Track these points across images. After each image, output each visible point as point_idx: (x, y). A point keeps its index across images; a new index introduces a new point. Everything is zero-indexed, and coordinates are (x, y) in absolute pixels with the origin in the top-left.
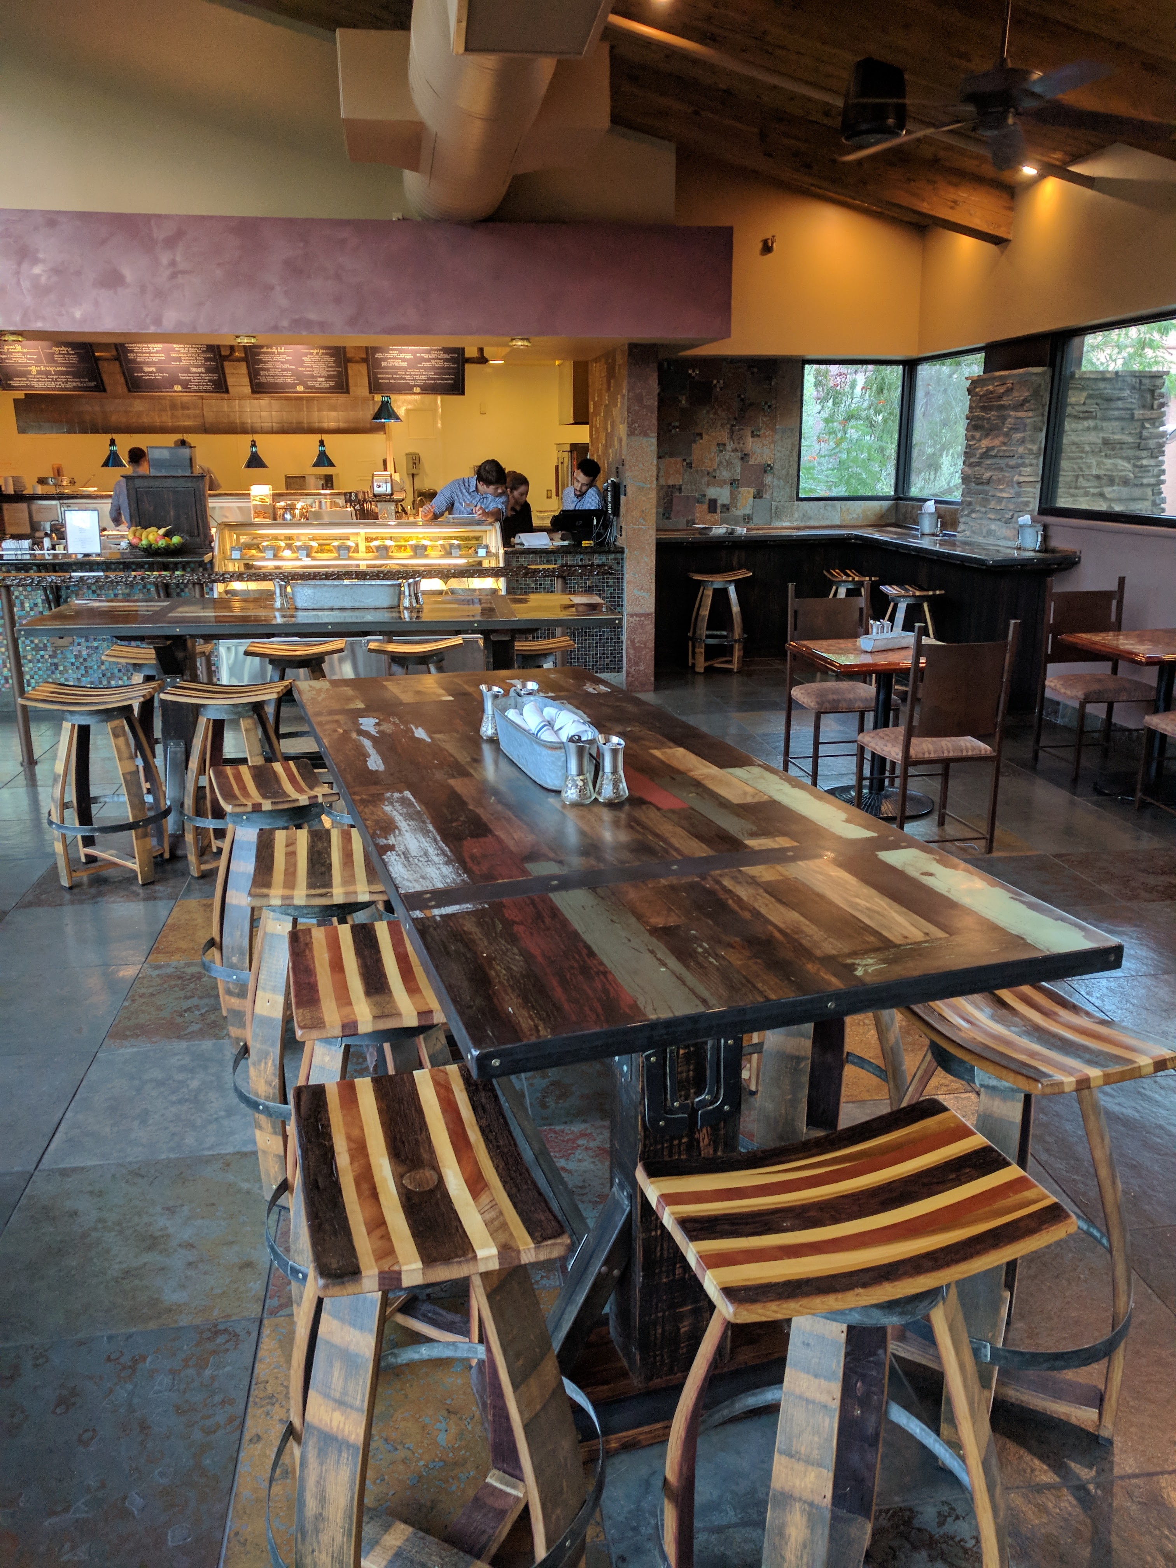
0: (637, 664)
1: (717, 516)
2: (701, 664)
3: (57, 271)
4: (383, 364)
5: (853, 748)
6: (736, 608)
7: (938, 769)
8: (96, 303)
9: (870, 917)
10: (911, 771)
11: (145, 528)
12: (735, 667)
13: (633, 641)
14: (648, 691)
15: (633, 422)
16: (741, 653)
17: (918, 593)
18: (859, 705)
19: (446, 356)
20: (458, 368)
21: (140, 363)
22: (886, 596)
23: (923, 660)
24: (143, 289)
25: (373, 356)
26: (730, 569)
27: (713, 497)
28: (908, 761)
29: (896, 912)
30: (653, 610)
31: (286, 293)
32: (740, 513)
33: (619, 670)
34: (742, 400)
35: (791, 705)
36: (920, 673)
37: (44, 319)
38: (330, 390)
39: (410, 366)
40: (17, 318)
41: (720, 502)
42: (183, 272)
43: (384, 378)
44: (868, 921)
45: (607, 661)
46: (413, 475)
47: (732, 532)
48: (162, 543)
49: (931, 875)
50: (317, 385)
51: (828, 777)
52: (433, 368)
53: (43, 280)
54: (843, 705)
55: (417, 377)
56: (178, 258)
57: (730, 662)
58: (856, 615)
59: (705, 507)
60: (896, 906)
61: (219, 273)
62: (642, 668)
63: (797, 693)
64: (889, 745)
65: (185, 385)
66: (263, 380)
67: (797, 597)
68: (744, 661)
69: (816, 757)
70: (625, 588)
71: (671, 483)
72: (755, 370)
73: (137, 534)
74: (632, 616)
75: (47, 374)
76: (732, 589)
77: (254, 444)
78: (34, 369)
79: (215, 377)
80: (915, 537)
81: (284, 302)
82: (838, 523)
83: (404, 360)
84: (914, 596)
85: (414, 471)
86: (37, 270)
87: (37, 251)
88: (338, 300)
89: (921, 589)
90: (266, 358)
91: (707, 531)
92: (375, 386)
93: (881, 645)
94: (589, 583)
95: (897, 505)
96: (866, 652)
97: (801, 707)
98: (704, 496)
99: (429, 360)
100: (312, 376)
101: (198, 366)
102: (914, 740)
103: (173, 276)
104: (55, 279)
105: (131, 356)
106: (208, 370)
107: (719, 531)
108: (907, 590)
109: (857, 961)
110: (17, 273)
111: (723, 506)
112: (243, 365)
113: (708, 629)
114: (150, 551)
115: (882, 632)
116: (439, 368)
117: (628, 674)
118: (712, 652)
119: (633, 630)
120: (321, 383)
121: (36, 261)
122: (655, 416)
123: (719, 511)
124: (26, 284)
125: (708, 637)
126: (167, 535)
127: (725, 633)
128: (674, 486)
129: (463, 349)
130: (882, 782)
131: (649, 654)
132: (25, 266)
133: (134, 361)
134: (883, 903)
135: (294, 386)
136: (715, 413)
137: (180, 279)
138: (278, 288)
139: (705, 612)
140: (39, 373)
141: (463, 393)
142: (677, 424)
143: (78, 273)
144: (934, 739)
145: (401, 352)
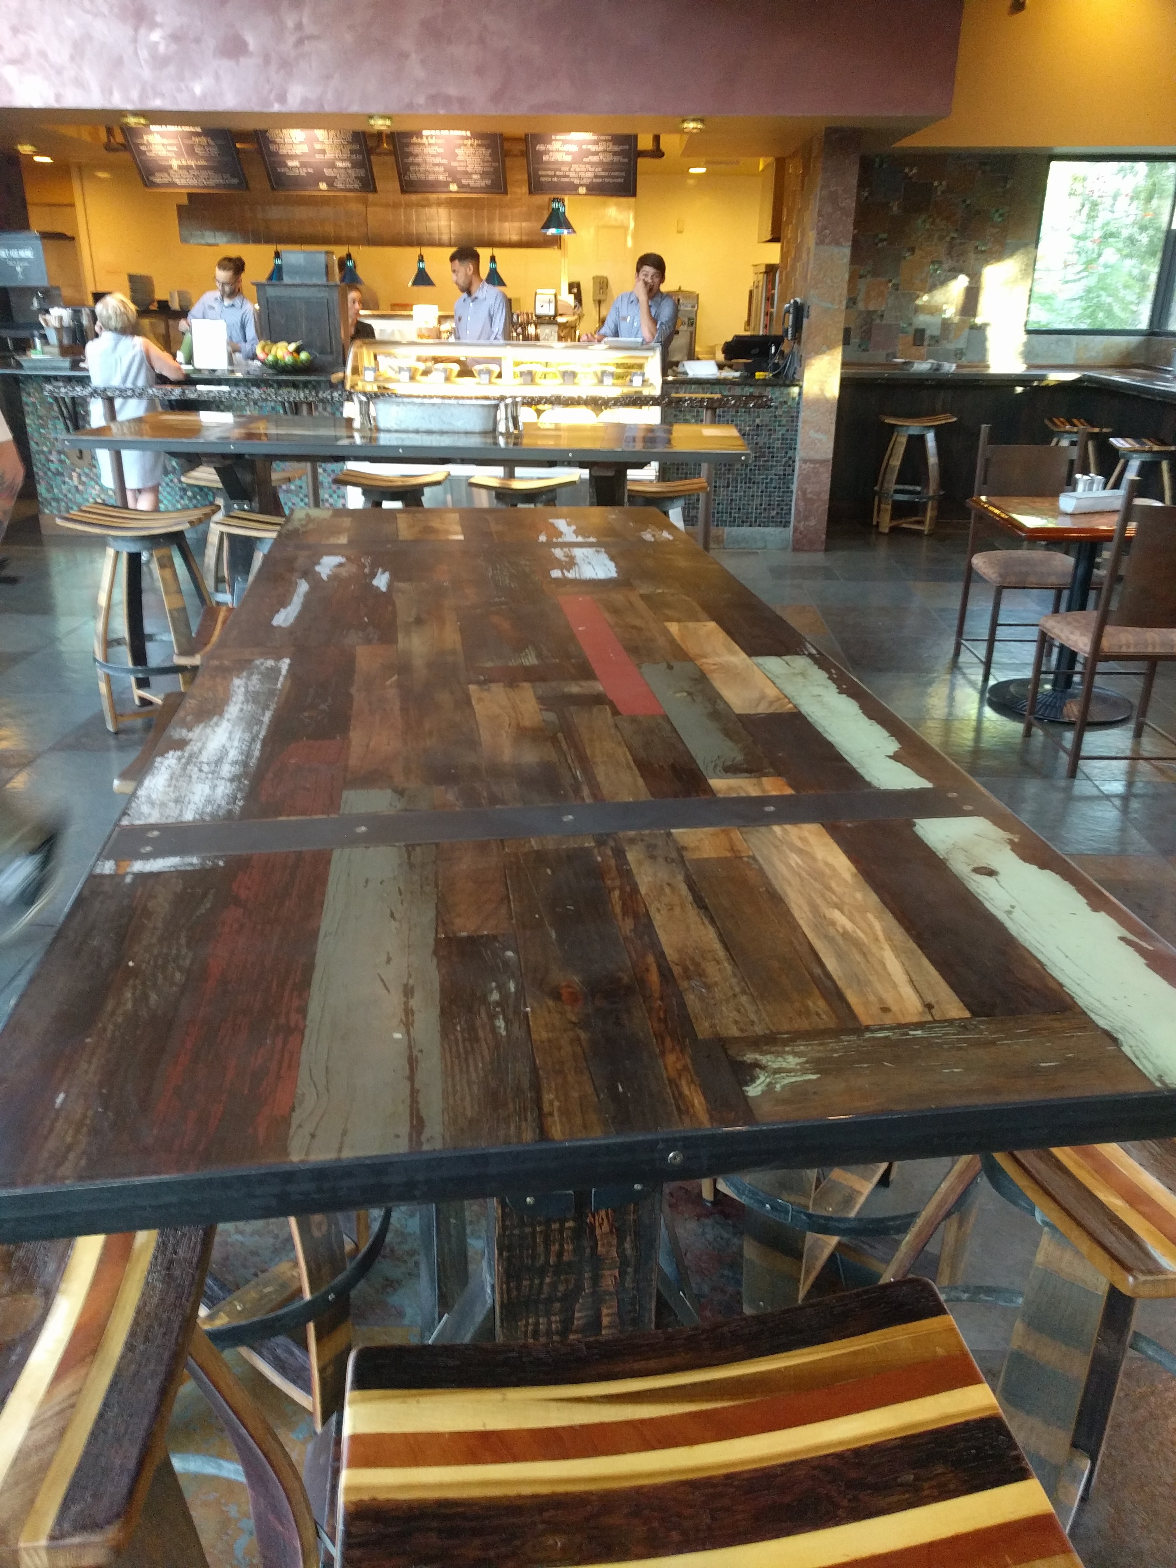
0: (806, 518)
1: (924, 350)
2: (885, 522)
3: (175, 37)
4: (545, 158)
5: (1033, 634)
6: (933, 459)
7: (1141, 667)
8: (217, 78)
9: (841, 956)
10: (1101, 667)
11: (275, 342)
12: (926, 528)
13: (804, 492)
14: (817, 550)
15: (825, 227)
16: (935, 513)
17: (1156, 448)
18: (1053, 580)
19: (616, 148)
20: (628, 163)
21: (283, 156)
22: (1115, 450)
23: (1132, 526)
24: (267, 60)
25: (534, 148)
26: (932, 412)
27: (921, 327)
28: (1098, 654)
29: (894, 948)
30: (830, 456)
31: (423, 62)
32: (951, 346)
33: (786, 524)
34: (968, 206)
35: (970, 576)
36: (1126, 543)
37: (163, 95)
38: (487, 189)
39: (574, 161)
40: (135, 94)
41: (928, 333)
42: (311, 37)
43: (546, 176)
44: (831, 964)
45: (773, 513)
46: (600, 302)
47: (938, 368)
48: (288, 359)
49: (991, 873)
50: (472, 183)
51: (1004, 667)
52: (601, 163)
53: (162, 48)
54: (1033, 579)
55: (583, 175)
56: (305, 20)
57: (921, 523)
58: (1065, 469)
59: (910, 338)
60: (900, 934)
61: (349, 38)
62: (813, 522)
63: (979, 561)
64: (1077, 633)
65: (330, 182)
66: (413, 177)
67: (990, 443)
68: (938, 521)
69: (991, 641)
70: (799, 428)
71: (871, 308)
72: (988, 168)
73: (266, 349)
74: (805, 461)
75: (188, 168)
76: (930, 437)
77: (421, 259)
78: (175, 163)
79: (362, 173)
80: (1167, 380)
81: (419, 73)
82: (1071, 362)
83: (568, 153)
84: (1151, 452)
85: (601, 297)
86: (156, 36)
87: (154, 12)
88: (480, 71)
89: (1163, 443)
90: (416, 150)
91: (908, 367)
92: (536, 186)
93: (1086, 506)
94: (758, 421)
95: (1148, 341)
96: (1066, 514)
97: (981, 579)
98: (910, 324)
99: (596, 153)
100: (466, 173)
101: (343, 160)
102: (1109, 629)
103: (300, 42)
104: (173, 47)
105: (273, 148)
106: (355, 165)
107: (922, 366)
108: (1143, 444)
109: (764, 1059)
110: (135, 40)
111: (932, 337)
112: (391, 159)
113: (897, 483)
114: (277, 367)
115: (1091, 489)
116: (608, 163)
117: (796, 529)
118: (900, 510)
119: (805, 478)
120: (476, 180)
121: (153, 25)
122: (851, 220)
123: (926, 343)
124: (144, 54)
125: (897, 491)
126: (298, 351)
127: (918, 489)
128: (875, 312)
129: (635, 137)
130: (1069, 679)
131: (822, 507)
132: (143, 31)
133: (276, 154)
134: (877, 926)
135: (447, 184)
136: (933, 223)
137: (307, 47)
138: (414, 56)
139: (896, 462)
140: (181, 167)
141: (634, 195)
142: (885, 236)
143: (198, 40)
144: (1138, 629)
145: (564, 142)
